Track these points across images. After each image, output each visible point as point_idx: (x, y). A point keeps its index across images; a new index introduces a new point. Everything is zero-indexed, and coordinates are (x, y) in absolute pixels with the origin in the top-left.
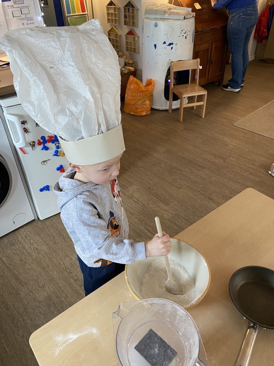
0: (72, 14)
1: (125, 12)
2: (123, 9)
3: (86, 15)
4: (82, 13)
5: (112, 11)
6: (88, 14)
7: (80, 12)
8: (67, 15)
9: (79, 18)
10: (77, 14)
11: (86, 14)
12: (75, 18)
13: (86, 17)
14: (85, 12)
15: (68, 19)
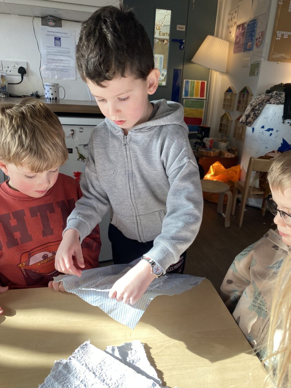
0: (189, 97)
1: (240, 97)
2: (238, 95)
3: (204, 101)
4: (199, 98)
5: (228, 97)
6: (206, 99)
7: (198, 97)
8: (183, 97)
9: (196, 102)
10: (194, 97)
11: (204, 99)
12: (192, 101)
13: (204, 102)
14: (204, 97)
15: (184, 101)
